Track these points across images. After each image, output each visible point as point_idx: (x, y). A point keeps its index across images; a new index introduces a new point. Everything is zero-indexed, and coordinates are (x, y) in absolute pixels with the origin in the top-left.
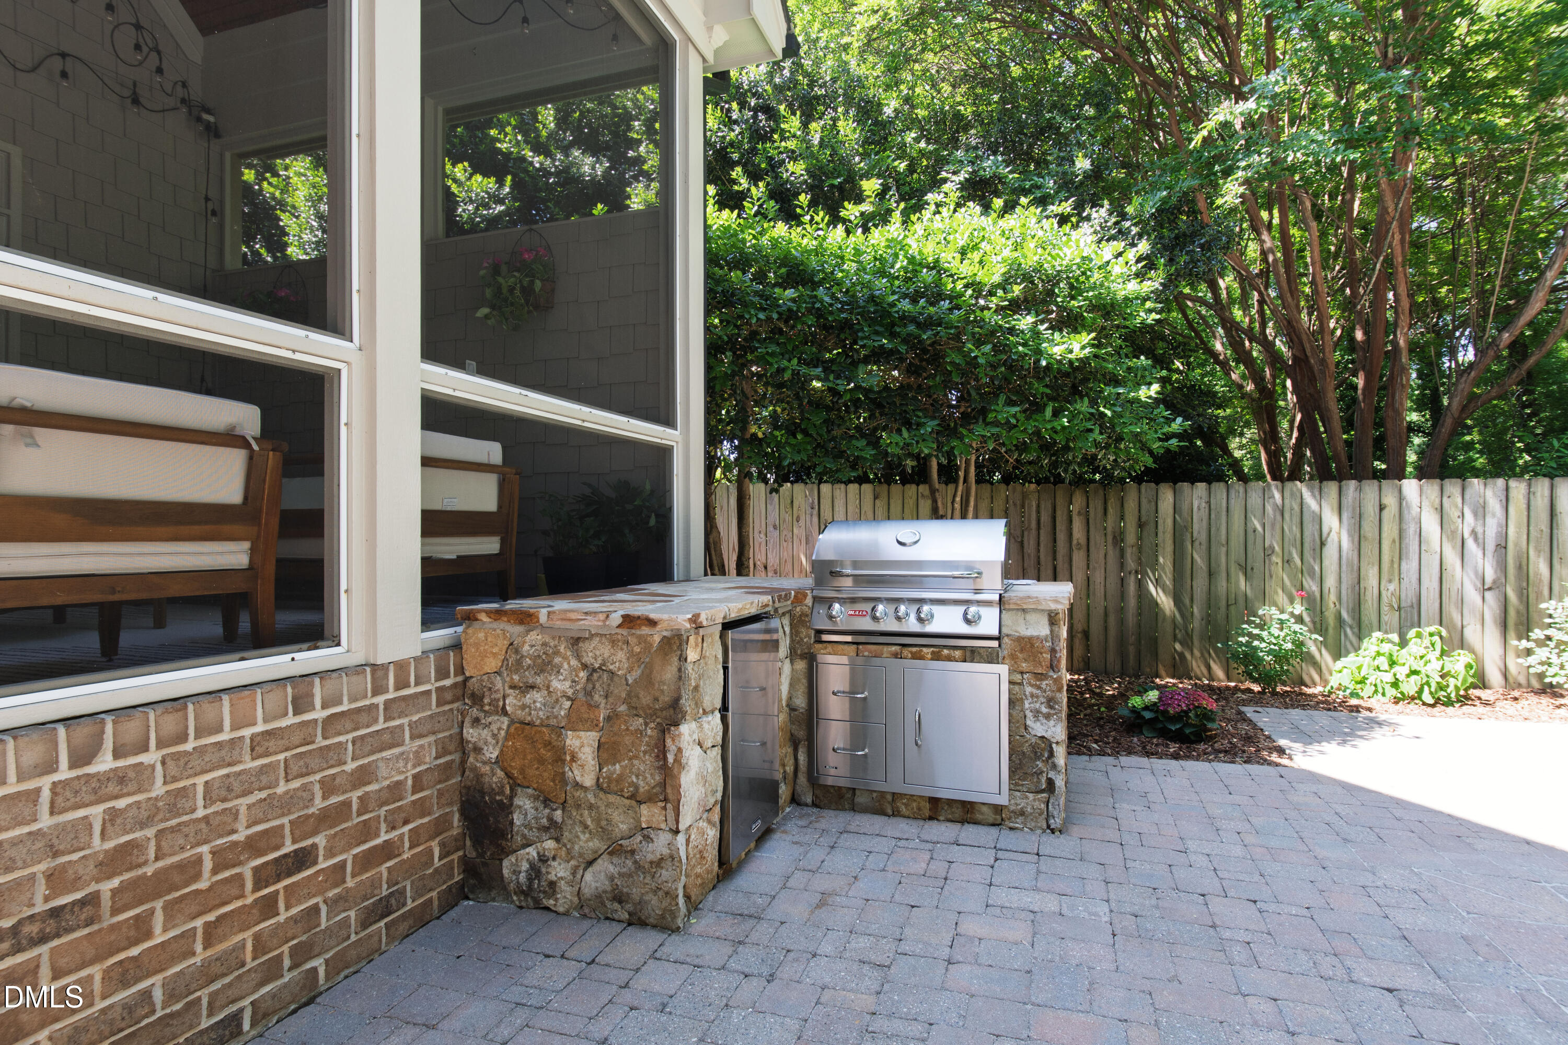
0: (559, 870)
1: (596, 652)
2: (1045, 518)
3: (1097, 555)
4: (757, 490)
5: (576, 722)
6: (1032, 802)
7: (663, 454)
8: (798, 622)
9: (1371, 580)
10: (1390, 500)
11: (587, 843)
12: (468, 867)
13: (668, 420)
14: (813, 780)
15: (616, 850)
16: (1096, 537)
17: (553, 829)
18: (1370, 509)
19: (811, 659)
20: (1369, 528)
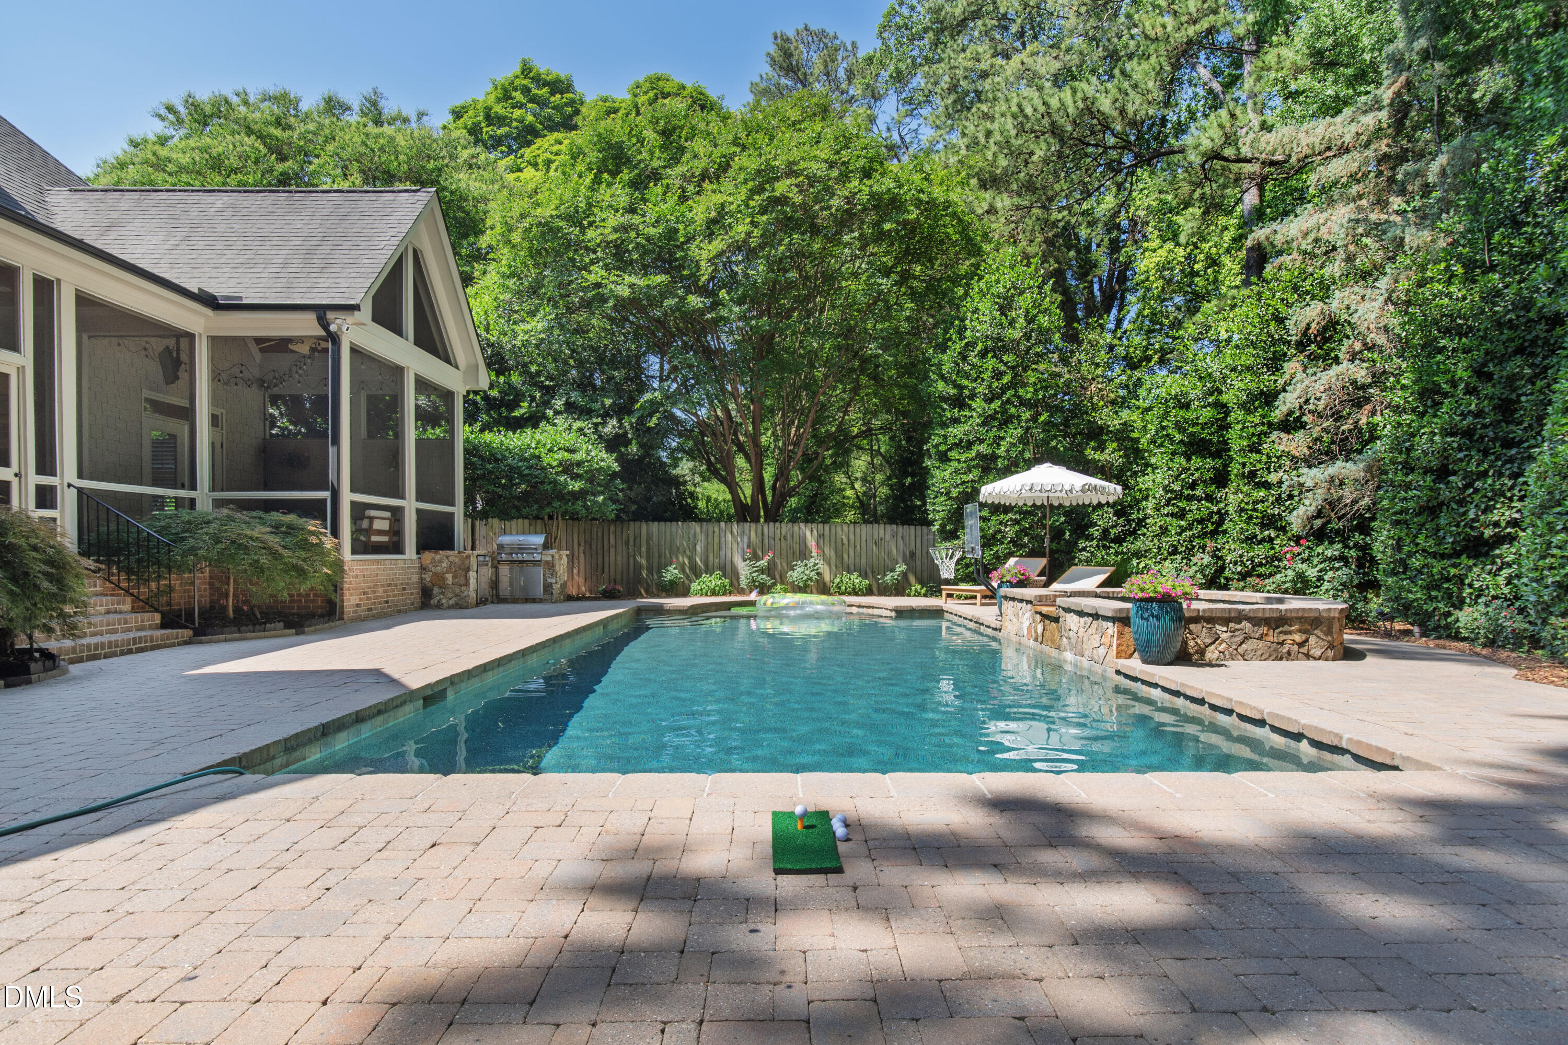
0: (444, 601)
1: (451, 559)
2: (600, 535)
3: (619, 549)
4: (478, 523)
5: (447, 572)
6: (548, 597)
7: (452, 515)
8: (493, 559)
9: (711, 558)
10: (716, 529)
11: (450, 595)
12: (423, 603)
13: (453, 505)
14: (497, 596)
15: (456, 596)
16: (619, 542)
17: (443, 593)
18: (710, 533)
19: (497, 568)
20: (710, 539)
